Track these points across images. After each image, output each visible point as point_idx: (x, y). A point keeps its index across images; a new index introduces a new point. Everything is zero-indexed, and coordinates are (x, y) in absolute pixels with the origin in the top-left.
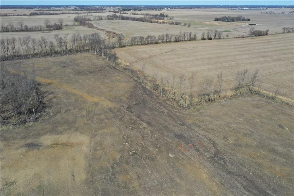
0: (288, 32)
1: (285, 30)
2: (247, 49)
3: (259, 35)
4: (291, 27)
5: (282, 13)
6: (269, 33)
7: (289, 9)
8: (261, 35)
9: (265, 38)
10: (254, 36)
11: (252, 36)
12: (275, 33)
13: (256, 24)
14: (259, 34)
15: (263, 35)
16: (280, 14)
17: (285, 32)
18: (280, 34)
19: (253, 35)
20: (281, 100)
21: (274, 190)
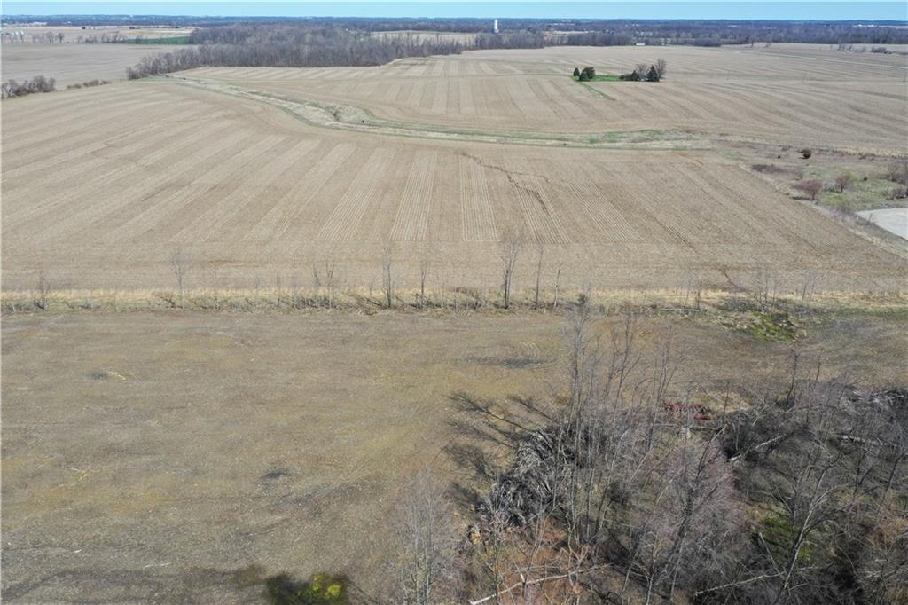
20: (65, 302)
21: (159, 553)
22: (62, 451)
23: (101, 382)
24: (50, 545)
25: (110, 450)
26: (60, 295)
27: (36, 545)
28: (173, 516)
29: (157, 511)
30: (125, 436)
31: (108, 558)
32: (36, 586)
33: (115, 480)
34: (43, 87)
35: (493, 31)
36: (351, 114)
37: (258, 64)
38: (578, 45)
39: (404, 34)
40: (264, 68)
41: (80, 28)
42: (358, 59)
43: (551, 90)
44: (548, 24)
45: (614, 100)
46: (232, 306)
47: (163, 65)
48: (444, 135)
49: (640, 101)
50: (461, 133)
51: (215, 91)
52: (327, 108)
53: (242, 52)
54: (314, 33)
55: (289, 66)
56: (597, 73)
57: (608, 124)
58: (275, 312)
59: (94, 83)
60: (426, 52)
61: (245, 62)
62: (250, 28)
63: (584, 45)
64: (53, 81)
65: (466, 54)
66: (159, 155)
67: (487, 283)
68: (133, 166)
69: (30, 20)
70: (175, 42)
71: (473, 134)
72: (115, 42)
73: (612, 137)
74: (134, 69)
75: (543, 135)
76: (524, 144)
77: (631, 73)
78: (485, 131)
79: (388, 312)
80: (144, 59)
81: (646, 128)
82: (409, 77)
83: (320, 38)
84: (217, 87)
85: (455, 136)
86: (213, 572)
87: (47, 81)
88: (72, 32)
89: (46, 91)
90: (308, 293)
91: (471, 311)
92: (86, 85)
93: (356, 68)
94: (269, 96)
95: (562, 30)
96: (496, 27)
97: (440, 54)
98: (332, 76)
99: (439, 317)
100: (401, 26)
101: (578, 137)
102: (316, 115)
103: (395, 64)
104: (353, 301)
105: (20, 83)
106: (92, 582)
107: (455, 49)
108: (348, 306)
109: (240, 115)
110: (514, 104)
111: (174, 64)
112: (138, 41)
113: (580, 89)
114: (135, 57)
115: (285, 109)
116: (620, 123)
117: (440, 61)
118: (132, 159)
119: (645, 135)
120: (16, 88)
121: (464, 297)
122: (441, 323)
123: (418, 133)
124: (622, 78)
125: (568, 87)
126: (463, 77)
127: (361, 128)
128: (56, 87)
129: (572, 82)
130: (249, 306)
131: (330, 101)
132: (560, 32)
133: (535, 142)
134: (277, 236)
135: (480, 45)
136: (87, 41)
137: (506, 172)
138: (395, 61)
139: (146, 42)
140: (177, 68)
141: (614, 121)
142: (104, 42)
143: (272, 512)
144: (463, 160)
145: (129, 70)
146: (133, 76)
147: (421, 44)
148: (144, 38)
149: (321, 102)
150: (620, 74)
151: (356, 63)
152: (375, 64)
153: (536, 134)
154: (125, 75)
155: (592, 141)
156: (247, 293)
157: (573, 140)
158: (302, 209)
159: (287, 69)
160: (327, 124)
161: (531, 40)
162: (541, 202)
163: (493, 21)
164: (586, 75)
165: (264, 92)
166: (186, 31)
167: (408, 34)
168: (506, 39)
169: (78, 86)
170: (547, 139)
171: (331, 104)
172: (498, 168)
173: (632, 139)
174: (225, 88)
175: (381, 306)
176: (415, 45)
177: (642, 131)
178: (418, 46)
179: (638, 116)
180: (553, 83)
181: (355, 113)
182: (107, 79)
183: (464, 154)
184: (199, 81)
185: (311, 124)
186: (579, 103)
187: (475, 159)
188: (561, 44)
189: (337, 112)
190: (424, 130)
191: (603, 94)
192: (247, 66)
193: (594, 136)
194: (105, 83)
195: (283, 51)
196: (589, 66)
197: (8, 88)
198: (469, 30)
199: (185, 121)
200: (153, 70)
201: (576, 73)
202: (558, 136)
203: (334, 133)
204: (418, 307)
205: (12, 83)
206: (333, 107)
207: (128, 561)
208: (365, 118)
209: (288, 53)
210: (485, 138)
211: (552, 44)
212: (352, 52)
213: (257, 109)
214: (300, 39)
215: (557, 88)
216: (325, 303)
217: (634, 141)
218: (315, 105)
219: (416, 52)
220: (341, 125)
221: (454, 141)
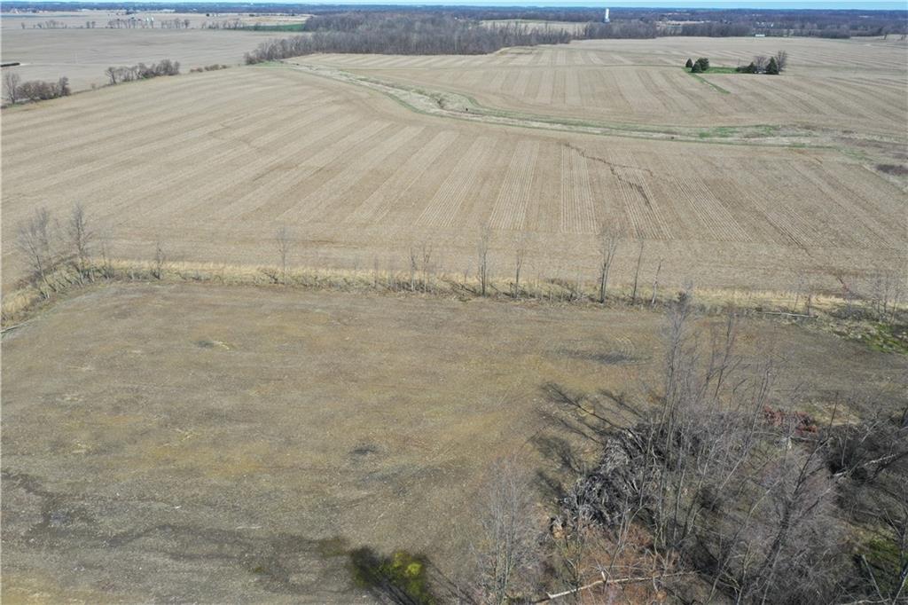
0: (127, 80)
1: (116, 75)
2: (19, 145)
3: (44, 98)
4: (130, 66)
5: (88, 24)
6: (71, 86)
7: (103, 12)
8: (51, 98)
9: (62, 102)
10: (27, 102)
11: (22, 103)
12: (89, 87)
13: (18, 64)
14: (42, 94)
15: (56, 96)
16: (82, 28)
17: (117, 81)
18: (104, 87)
19: (24, 100)
20: (178, 273)
21: (251, 516)
22: (169, 412)
23: (207, 350)
24: (154, 499)
25: (211, 416)
26: (174, 266)
27: (141, 498)
28: (266, 482)
29: (251, 476)
30: (227, 403)
31: (205, 516)
32: (139, 536)
33: (215, 444)
34: (168, 70)
35: (603, 20)
36: (455, 103)
37: (368, 52)
38: (693, 35)
39: (513, 23)
40: (374, 55)
41: (204, 15)
42: (465, 47)
43: (660, 81)
44: (662, 14)
45: (728, 93)
46: (331, 285)
47: (279, 51)
48: (548, 125)
49: (754, 94)
50: (565, 124)
51: (325, 77)
52: (432, 96)
53: (353, 39)
54: (424, 21)
55: (398, 54)
56: (711, 64)
57: (720, 117)
58: (371, 294)
59: (215, 68)
60: (533, 40)
61: (355, 50)
62: (362, 15)
63: (699, 36)
64: (177, 65)
65: (574, 44)
66: (271, 137)
67: (584, 277)
68: (246, 147)
69: (160, 7)
70: (290, 29)
71: (577, 125)
72: (235, 29)
73: (723, 132)
74: (251, 55)
75: (651, 128)
76: (630, 137)
77: (748, 65)
78: (590, 122)
79: (481, 299)
80: (261, 45)
81: (762, 123)
82: (515, 66)
83: (429, 26)
84: (328, 73)
85: (558, 126)
86: (300, 540)
87: (173, 64)
88: (197, 19)
89: (171, 74)
90: (405, 278)
91: (566, 303)
92: (207, 69)
93: (463, 56)
94: (377, 83)
95: (677, 20)
96: (607, 17)
97: (549, 43)
98: (439, 64)
99: (531, 307)
100: (510, 15)
101: (687, 130)
102: (421, 102)
103: (505, 53)
104: (448, 287)
105: (149, 66)
106: (188, 538)
107: (563, 38)
108: (443, 291)
109: (348, 101)
110: (621, 95)
111: (289, 50)
112: (256, 28)
113: (691, 81)
114: (254, 43)
115: (391, 96)
116: (733, 117)
117: (547, 51)
118: (246, 140)
119: (760, 130)
120: (145, 71)
121: (559, 288)
122: (535, 313)
123: (521, 123)
124: (738, 70)
125: (679, 79)
126: (569, 66)
127: (464, 116)
128: (180, 70)
129: (684, 73)
130: (347, 286)
131: (436, 88)
132: (674, 22)
133: (641, 134)
134: (378, 220)
135: (589, 35)
136: (210, 27)
137: (609, 164)
138: (503, 49)
139: (264, 29)
140: (291, 54)
141: (726, 115)
142: (225, 29)
143: (359, 487)
144: (565, 151)
145: (247, 56)
146: (251, 62)
147: (529, 33)
148: (262, 24)
149: (426, 90)
150: (736, 66)
151: (463, 52)
152: (482, 53)
153: (643, 127)
154: (243, 61)
155: (702, 135)
156: (345, 273)
157: (681, 134)
158: (402, 195)
159: (395, 56)
160: (432, 111)
161: (642, 30)
162: (644, 196)
163: (604, 10)
164: (700, 67)
165: (372, 79)
166: (301, 19)
167: (517, 23)
168: (616, 28)
169: (200, 70)
170: (654, 131)
171: (437, 92)
172: (600, 160)
173: (745, 134)
174: (336, 74)
175: (475, 293)
176: (523, 34)
177: (757, 126)
178: (526, 36)
179: (753, 110)
180: (663, 74)
181: (460, 101)
182: (226, 64)
183: (567, 145)
184: (311, 67)
185: (416, 111)
186: (691, 95)
187: (578, 150)
188: (674, 35)
189: (442, 100)
190: (528, 120)
191: (716, 87)
192: (356, 53)
193: (705, 131)
194: (224, 67)
195: (392, 39)
196: (703, 57)
197: (138, 70)
198: (579, 20)
199: (296, 105)
200: (268, 56)
201: (689, 64)
202: (666, 129)
203: (438, 121)
204: (511, 296)
205: (142, 66)
206: (438, 95)
207: (223, 521)
208: (470, 106)
209: (398, 41)
210: (589, 129)
211: (664, 34)
212: (459, 41)
213: (364, 95)
214: (409, 27)
215: (668, 79)
216: (421, 287)
217: (747, 137)
218: (421, 93)
219: (524, 41)
220: (445, 112)
221: (557, 131)
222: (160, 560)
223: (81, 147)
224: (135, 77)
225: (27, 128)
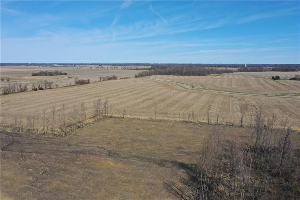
0: (104, 80)
1: (101, 79)
2: (80, 93)
3: (83, 84)
4: (105, 77)
5: (90, 68)
6: (90, 81)
7: (93, 66)
8: (85, 84)
9: (88, 85)
10: (79, 85)
12: (95, 81)
13: (74, 77)
15: (86, 83)
16: (88, 69)
18: (98, 82)
19: (79, 84)
20: (128, 118)
21: (155, 156)
22: (132, 140)
23: (138, 130)
24: (132, 152)
25: (142, 141)
26: (126, 116)
27: (129, 152)
32: (130, 157)
34: (115, 78)
35: (245, 67)
36: (197, 87)
37: (170, 75)
38: (276, 71)
39: (214, 68)
40: (172, 76)
41: (121, 66)
42: (200, 74)
43: (263, 82)
44: (265, 65)
45: (286, 85)
46: (167, 121)
47: (144, 74)
48: (226, 92)
49: (294, 85)
50: (232, 92)
51: (158, 80)
52: (190, 85)
53: (166, 71)
54: (187, 67)
56: (280, 78)
57: (283, 91)
58: (178, 123)
59: (126, 78)
60: (221, 72)
61: (166, 74)
62: (168, 66)
63: (278, 71)
64: (117, 77)
65: (234, 73)
66: (145, 93)
67: (237, 122)
68: (139, 95)
69: (108, 64)
70: (147, 69)
71: (235, 92)
72: (130, 69)
73: (283, 95)
74: (137, 75)
75: (259, 93)
76: (252, 95)
77: (293, 77)
78: (239, 92)
79: (208, 125)
80: (139, 72)
81: (297, 93)
82: (215, 78)
84: (159, 80)
85: (230, 92)
90: (187, 120)
91: (231, 126)
93: (199, 76)
94: (173, 82)
95: (270, 67)
96: (246, 66)
97: (226, 73)
98: (192, 78)
100: (214, 66)
101: (271, 94)
102: (187, 86)
103: (212, 75)
105: (110, 77)
106: (141, 158)
107: (231, 72)
108: (197, 123)
109: (165, 86)
110: (250, 85)
111: (147, 74)
112: (137, 69)
113: (274, 82)
114: (137, 72)
115: (178, 85)
116: (287, 91)
117: (226, 75)
118: (138, 93)
119: (296, 95)
120: (108, 78)
121: (229, 124)
123: (218, 92)
124: (290, 79)
125: (270, 82)
126: (233, 78)
127: (200, 90)
128: (118, 78)
129: (271, 80)
131: (191, 83)
132: (269, 68)
133: (256, 95)
135: (240, 71)
136: (124, 69)
137: (245, 101)
138: (211, 74)
139: (139, 69)
140: (148, 75)
141: (285, 90)
142: (128, 69)
143: (179, 153)
144: (231, 98)
146: (136, 77)
147: (220, 70)
149: (188, 84)
152: (205, 75)
153: (257, 93)
154: (134, 76)
155: (276, 95)
157: (269, 95)
158: (184, 105)
159: (178, 76)
160: (190, 88)
161: (258, 69)
162: (256, 108)
163: (245, 64)
164: (277, 78)
165: (172, 81)
166: (149, 67)
167: (216, 68)
168: (249, 69)
169: (123, 79)
171: (192, 84)
172: (242, 100)
173: (291, 95)
174: (161, 80)
175: (206, 124)
176: (218, 70)
177: (295, 93)
178: (219, 71)
179: (295, 90)
180: (264, 80)
181: (199, 86)
182: (130, 77)
184: (153, 78)
185: (185, 88)
186: (273, 86)
187: (235, 98)
188: (269, 71)
189: (193, 86)
190: (220, 91)
191: (282, 84)
192: (167, 75)
193: (277, 94)
195: (177, 71)
196: (278, 75)
198: (236, 67)
199: (151, 86)
200: (141, 75)
201: (273, 77)
202: (264, 94)
203: (193, 91)
204: (216, 125)
206: (192, 85)
207: (148, 156)
208: (202, 87)
209: (179, 72)
210: (239, 93)
211: (266, 71)
212: (198, 72)
213: (170, 85)
214: (182, 68)
215: (266, 82)
216: (191, 122)
218: (186, 84)
220: (194, 89)
221: (229, 93)
222: (136, 161)
223: (96, 94)
224: (106, 80)
225: (81, 90)
